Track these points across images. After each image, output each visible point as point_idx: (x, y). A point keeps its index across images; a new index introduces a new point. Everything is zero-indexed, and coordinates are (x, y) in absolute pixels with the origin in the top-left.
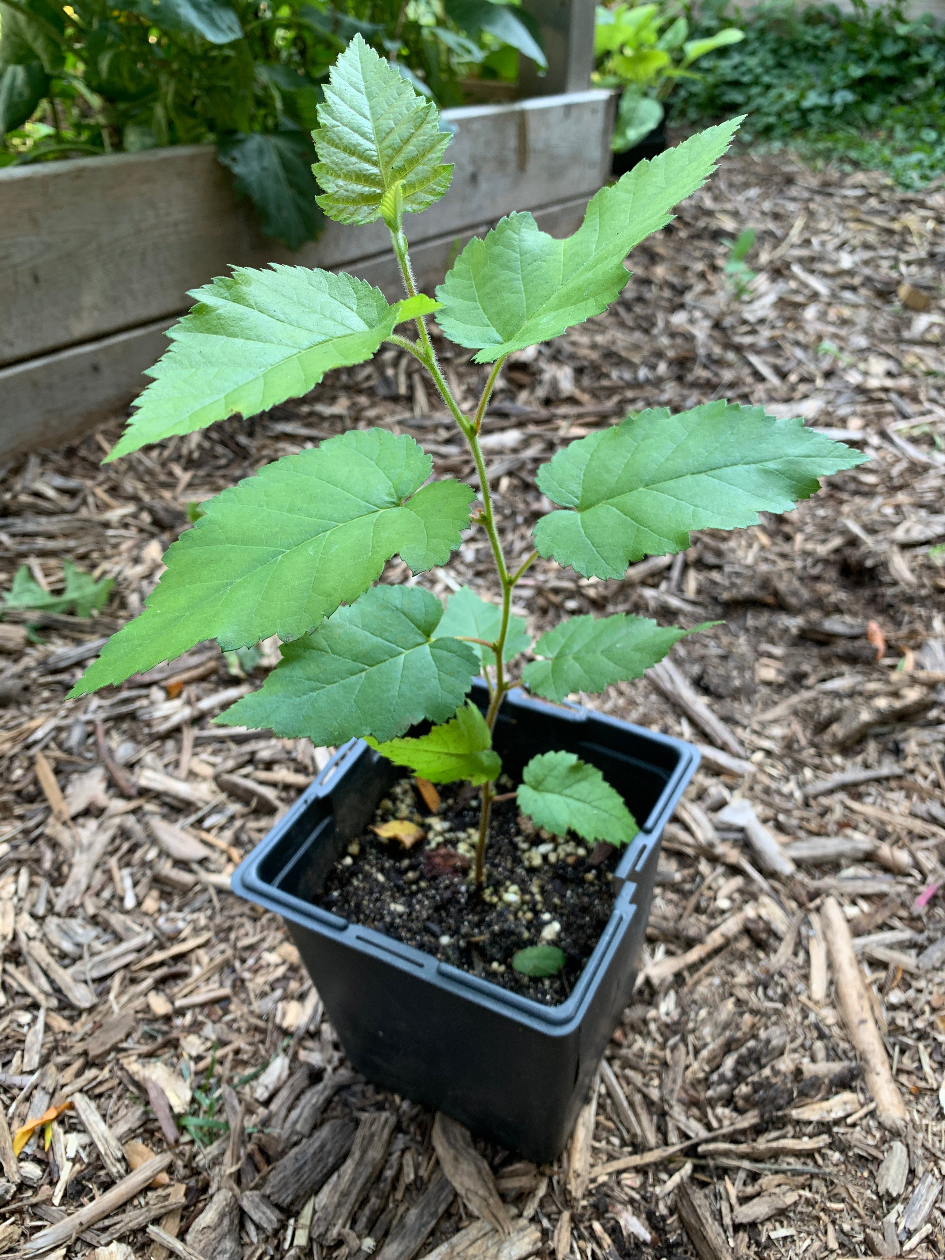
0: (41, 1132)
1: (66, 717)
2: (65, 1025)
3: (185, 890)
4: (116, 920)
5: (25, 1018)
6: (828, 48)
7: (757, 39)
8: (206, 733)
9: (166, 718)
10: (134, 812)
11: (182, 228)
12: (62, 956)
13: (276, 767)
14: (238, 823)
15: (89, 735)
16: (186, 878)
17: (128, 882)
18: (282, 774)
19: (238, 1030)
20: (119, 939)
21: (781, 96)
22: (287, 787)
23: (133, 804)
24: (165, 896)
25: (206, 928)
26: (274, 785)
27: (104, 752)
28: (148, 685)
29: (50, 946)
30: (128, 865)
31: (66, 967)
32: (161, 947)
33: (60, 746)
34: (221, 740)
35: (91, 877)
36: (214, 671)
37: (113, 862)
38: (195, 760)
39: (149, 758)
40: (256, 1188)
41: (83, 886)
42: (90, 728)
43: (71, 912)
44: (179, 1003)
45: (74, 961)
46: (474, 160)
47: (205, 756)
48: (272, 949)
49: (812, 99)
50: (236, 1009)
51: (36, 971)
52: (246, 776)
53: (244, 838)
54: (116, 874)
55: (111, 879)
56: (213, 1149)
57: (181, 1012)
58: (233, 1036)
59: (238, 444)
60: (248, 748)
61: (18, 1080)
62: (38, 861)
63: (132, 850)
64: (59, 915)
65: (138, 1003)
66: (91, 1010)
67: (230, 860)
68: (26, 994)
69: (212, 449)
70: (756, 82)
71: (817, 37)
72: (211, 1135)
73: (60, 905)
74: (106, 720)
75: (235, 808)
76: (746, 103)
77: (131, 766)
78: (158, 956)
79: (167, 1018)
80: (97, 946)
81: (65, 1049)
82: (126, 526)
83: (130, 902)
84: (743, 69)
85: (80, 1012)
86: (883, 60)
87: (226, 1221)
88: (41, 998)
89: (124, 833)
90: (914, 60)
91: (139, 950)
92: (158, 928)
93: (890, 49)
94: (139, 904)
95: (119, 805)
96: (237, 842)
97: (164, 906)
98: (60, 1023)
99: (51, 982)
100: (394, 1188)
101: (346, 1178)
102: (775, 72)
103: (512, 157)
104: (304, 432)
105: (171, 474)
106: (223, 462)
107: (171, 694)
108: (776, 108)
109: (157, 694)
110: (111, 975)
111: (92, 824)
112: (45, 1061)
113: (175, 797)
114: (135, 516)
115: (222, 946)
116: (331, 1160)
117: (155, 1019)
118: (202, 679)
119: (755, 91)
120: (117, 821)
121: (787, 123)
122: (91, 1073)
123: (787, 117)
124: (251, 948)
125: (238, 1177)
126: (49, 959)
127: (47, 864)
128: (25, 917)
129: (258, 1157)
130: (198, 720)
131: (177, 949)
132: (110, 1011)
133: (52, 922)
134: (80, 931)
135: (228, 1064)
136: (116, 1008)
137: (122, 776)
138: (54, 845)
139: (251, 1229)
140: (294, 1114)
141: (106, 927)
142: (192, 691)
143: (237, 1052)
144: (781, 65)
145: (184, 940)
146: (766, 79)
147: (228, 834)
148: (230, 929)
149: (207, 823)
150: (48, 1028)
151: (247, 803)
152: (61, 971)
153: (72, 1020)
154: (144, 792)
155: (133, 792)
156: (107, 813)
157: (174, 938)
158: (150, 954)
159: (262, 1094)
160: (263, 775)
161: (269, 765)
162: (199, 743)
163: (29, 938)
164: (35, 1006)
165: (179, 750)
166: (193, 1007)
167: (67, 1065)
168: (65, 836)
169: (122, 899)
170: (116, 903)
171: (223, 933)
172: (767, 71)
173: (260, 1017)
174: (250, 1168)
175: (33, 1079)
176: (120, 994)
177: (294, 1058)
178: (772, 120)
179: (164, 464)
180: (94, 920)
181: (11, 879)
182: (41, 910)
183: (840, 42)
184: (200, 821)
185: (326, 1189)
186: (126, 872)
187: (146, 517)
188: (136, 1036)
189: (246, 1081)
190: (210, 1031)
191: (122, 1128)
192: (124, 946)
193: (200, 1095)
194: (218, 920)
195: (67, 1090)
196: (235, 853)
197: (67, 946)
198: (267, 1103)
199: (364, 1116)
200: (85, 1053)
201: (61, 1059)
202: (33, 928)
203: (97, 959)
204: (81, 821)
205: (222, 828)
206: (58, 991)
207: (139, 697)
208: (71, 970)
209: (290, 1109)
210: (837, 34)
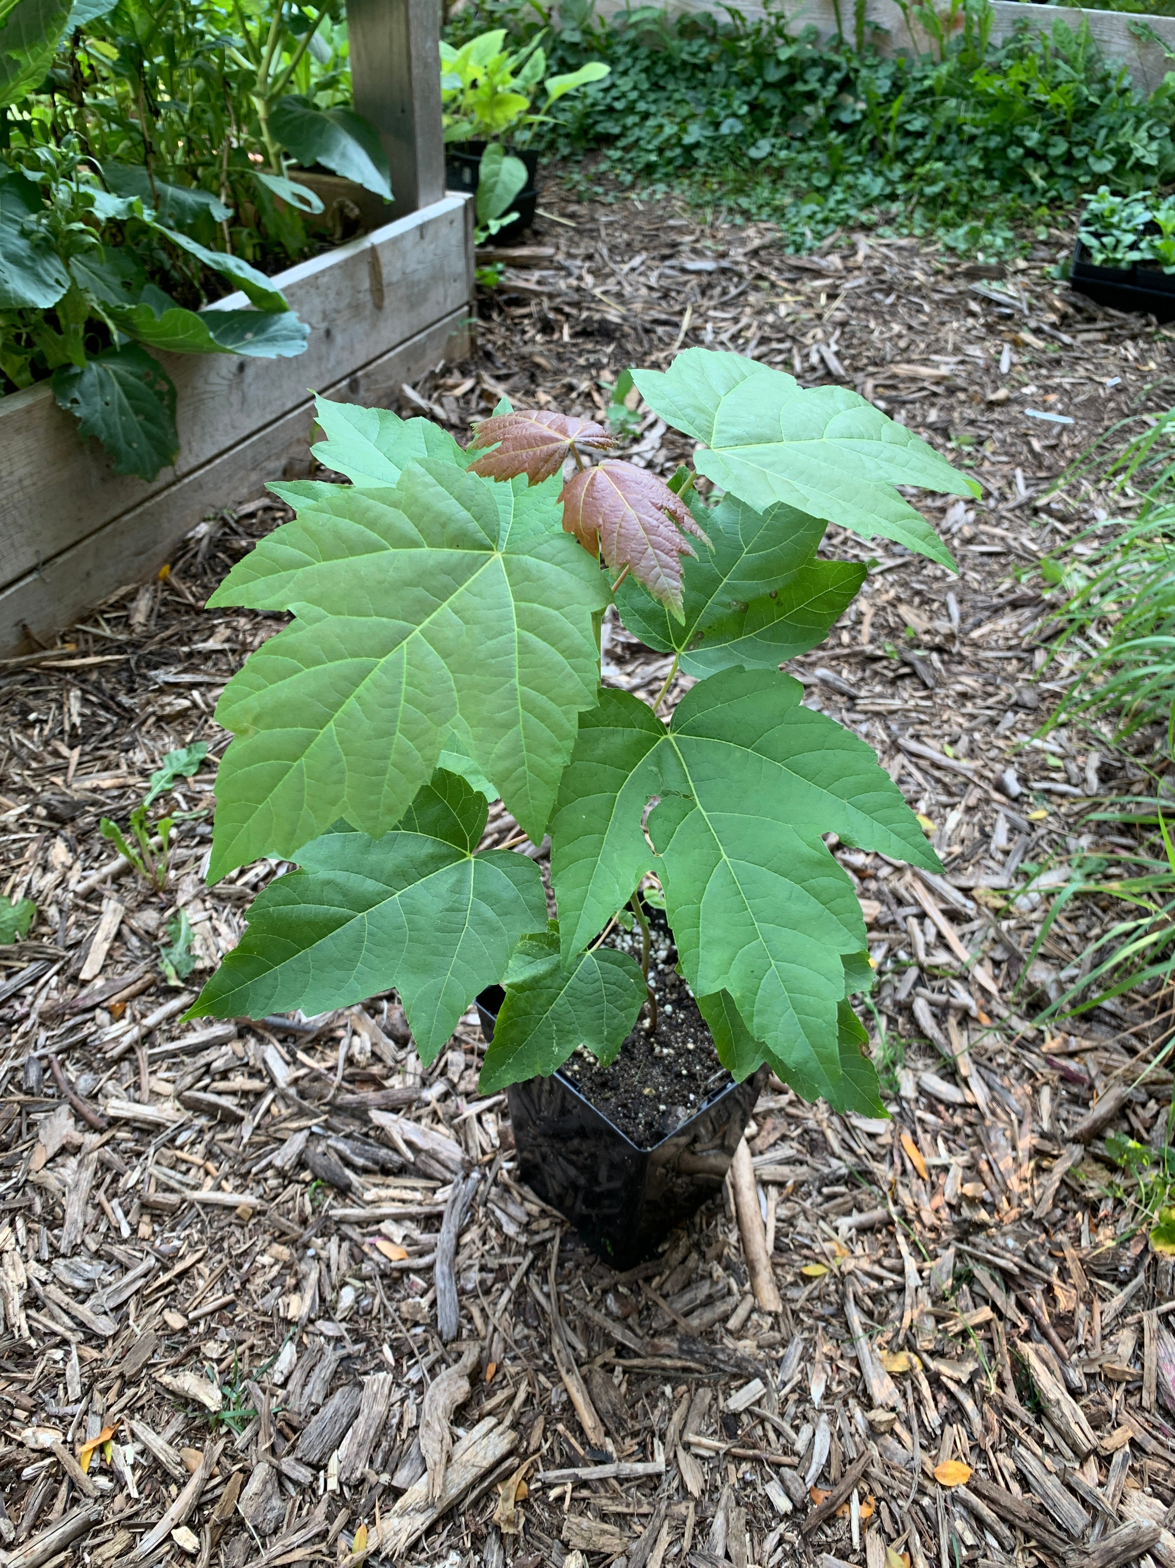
0: (101, 1448)
1: (17, 1056)
2: (95, 1354)
3: (173, 1210)
4: (118, 1251)
5: (58, 1354)
6: (707, 67)
7: (628, 54)
8: (156, 1050)
9: (115, 1039)
10: (107, 1143)
11: (26, 483)
12: (77, 1292)
13: (231, 1075)
14: (207, 1137)
15: (45, 1070)
16: (173, 1198)
17: (120, 1213)
18: (239, 1081)
19: (248, 1329)
20: (125, 1269)
21: (661, 127)
22: (245, 1094)
23: (106, 1136)
24: (156, 1218)
25: (201, 1241)
26: (234, 1093)
27: (64, 1087)
28: (92, 1008)
29: (63, 1286)
30: (115, 1195)
31: (82, 1302)
32: (165, 1269)
33: (19, 1087)
34: (173, 1054)
35: (84, 1214)
36: (153, 983)
37: (101, 1196)
38: (153, 1078)
39: (110, 1086)
40: (288, 1453)
41: (81, 1225)
42: (44, 1063)
43: (75, 1250)
44: (191, 1316)
45: (88, 1295)
46: (325, 316)
47: (162, 1074)
48: (263, 1252)
49: (694, 133)
50: (241, 1312)
51: (57, 1311)
52: (205, 1089)
53: (216, 1150)
54: (107, 1206)
55: (103, 1212)
56: (248, 1432)
57: (195, 1323)
58: (246, 1335)
59: (119, 705)
60: (203, 1059)
61: (69, 1409)
62: (30, 1208)
63: (115, 1180)
64: (64, 1256)
65: (156, 1322)
66: (115, 1336)
67: (207, 1173)
68: (54, 1334)
69: (94, 714)
70: (630, 109)
71: (694, 54)
72: (244, 1422)
73: (64, 1247)
74: (58, 1053)
75: (202, 1121)
76: (622, 135)
77: (93, 1097)
78: (164, 1278)
79: (185, 1330)
80: (107, 1278)
81: (103, 1375)
82: (24, 826)
83: (126, 1232)
84: (614, 93)
85: (106, 1339)
86: (766, 86)
87: (269, 1487)
88: (68, 1335)
89: (104, 1166)
90: (800, 87)
91: (145, 1275)
92: (157, 1251)
93: (774, 75)
94: (135, 1231)
95: (93, 1139)
96: (210, 1155)
97: (157, 1228)
98: (91, 1353)
99: (73, 1318)
100: (399, 1429)
101: (361, 1432)
102: (652, 96)
103: (366, 298)
104: (187, 678)
105: (56, 754)
106: (108, 729)
107: (116, 1016)
108: (656, 143)
109: (102, 1016)
110: (126, 1302)
111: (73, 1162)
112: (87, 1390)
113: (144, 1122)
114: (30, 813)
115: (219, 1256)
116: (345, 1421)
117: (174, 1333)
118: (142, 992)
119: (630, 120)
120: (95, 1154)
121: (670, 161)
122: (130, 1392)
123: (669, 154)
124: (245, 1253)
125: (273, 1449)
126: (67, 1299)
127: (38, 1208)
128: (33, 1263)
129: (287, 1430)
130: (147, 1037)
131: (179, 1267)
132: (133, 1335)
133: (59, 1264)
134: (88, 1267)
135: (246, 1360)
136: (137, 1330)
137: (87, 1108)
138: (41, 1189)
139: (290, 1486)
140: (308, 1389)
141: (110, 1259)
142: (137, 1006)
143: (252, 1348)
144: (656, 87)
145: (182, 1257)
146: (642, 106)
147: (200, 1148)
148: (222, 1239)
149: (178, 1142)
150: (81, 1359)
151: (213, 1117)
152: (80, 1307)
153: (100, 1348)
154: (114, 1122)
155: (103, 1124)
156: (84, 1150)
157: (175, 1256)
158: (156, 1277)
159: (279, 1379)
160: (221, 1085)
161: (224, 1075)
162: (153, 1060)
163: (44, 1284)
164: (65, 1342)
165: (137, 1072)
166: (205, 1315)
167: (109, 1388)
168: (51, 1180)
169: (118, 1230)
170: (112, 1234)
171: (217, 1244)
172: (642, 96)
173: (265, 1314)
174: (281, 1441)
175: (81, 1406)
176: (137, 1318)
177: (300, 1344)
178: (653, 158)
179: (46, 743)
180: (97, 1255)
181: (8, 1230)
182: (46, 1255)
183: (719, 59)
184: (173, 1140)
185: (345, 1442)
186: (115, 1202)
187: (41, 811)
188: (161, 1351)
189: (264, 1371)
190: (222, 1334)
191: (170, 1432)
192: (131, 1275)
193: (227, 1390)
194: (209, 1232)
195: (113, 1409)
196: (211, 1166)
197: (79, 1283)
198: (284, 1385)
199: (366, 1379)
200: (122, 1375)
201: (101, 1385)
202: (42, 1274)
203: (109, 1290)
204: (59, 1160)
205: (193, 1144)
206: (81, 1324)
207: (85, 1022)
208: (88, 1304)
209: (304, 1385)
210: (716, 48)
